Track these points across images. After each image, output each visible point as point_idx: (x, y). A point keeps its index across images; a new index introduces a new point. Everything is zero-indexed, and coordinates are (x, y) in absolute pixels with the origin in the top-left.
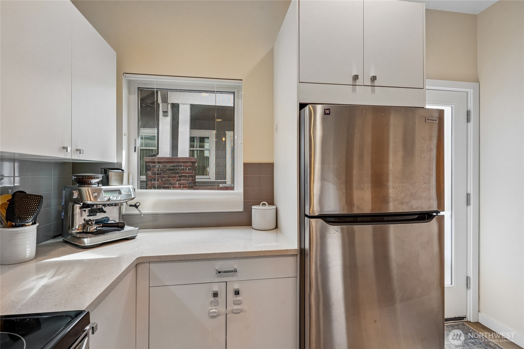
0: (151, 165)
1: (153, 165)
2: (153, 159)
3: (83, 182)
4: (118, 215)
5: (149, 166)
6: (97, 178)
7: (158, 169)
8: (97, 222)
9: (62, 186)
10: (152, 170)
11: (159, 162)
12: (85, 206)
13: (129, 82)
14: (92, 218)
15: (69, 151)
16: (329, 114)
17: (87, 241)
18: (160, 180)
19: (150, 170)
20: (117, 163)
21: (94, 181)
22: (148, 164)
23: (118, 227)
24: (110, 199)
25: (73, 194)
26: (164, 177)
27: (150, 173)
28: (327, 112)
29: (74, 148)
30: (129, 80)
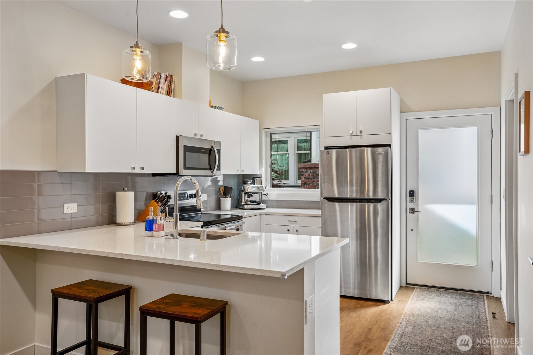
0: (304, 170)
1: (306, 170)
2: (305, 165)
3: (245, 183)
4: (259, 199)
5: (302, 172)
6: (250, 181)
7: (310, 174)
8: (250, 201)
9: (239, 185)
10: (304, 175)
11: (310, 168)
12: (246, 193)
13: (266, 132)
14: (248, 199)
15: (240, 171)
16: (329, 154)
17: (246, 207)
18: (311, 184)
19: (302, 175)
20: (260, 174)
21: (249, 183)
22: (301, 170)
23: (258, 203)
24: (254, 190)
25: (241, 188)
26: (314, 182)
27: (303, 178)
28: (328, 153)
29: (242, 170)
30: (266, 131)
